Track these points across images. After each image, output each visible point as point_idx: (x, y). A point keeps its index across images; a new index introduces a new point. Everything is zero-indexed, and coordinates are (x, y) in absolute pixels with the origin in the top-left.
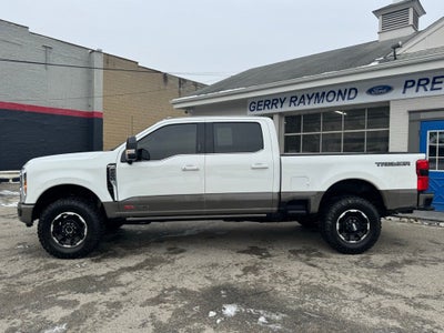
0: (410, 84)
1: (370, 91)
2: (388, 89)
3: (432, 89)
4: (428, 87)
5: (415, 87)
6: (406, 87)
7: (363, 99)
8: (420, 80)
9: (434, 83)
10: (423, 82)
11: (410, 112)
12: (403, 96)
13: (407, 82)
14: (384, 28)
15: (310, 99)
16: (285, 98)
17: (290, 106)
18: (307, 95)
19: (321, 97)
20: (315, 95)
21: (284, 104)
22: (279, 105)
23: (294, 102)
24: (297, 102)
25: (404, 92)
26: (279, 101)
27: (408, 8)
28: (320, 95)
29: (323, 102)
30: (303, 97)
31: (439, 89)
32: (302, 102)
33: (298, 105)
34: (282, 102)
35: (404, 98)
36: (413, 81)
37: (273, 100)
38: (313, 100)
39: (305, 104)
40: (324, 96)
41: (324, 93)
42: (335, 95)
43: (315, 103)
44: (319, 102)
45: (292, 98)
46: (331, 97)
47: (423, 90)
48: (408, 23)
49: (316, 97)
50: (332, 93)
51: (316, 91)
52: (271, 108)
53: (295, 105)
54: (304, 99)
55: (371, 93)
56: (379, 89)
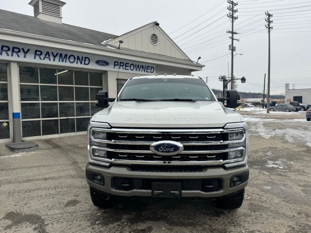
1: (97, 62)
2: (107, 64)
3: (125, 69)
4: (124, 67)
5: (119, 66)
6: (115, 65)
7: (93, 66)
9: (126, 66)
10: (122, 64)
11: (117, 79)
12: (113, 70)
13: (116, 63)
14: (43, 11)
15: (55, 57)
16: (29, 50)
17: (35, 58)
18: (52, 53)
19: (64, 58)
20: (59, 55)
21: (27, 55)
22: (21, 54)
23: (39, 55)
24: (42, 57)
25: (114, 68)
26: (21, 50)
27: (59, 6)
28: (63, 56)
29: (66, 62)
30: (48, 53)
31: (128, 69)
32: (47, 58)
33: (44, 59)
34: (26, 53)
35: (114, 70)
36: (118, 63)
37: (14, 48)
38: (57, 59)
39: (50, 60)
40: (66, 58)
41: (66, 55)
42: (75, 59)
43: (59, 61)
44: (62, 61)
45: (36, 51)
46: (72, 60)
47: (122, 69)
48: (59, 16)
49: (60, 57)
50: (72, 57)
51: (60, 52)
52: (12, 55)
53: (41, 59)
54: (49, 55)
55: (98, 64)
56: (102, 62)
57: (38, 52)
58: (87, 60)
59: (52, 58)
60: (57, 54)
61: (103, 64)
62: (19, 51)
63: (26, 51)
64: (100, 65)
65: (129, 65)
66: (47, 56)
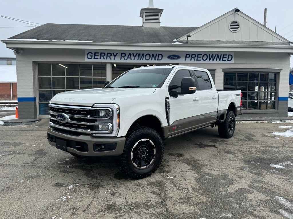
0: (188, 56)
1: (169, 57)
2: (178, 57)
3: (197, 60)
4: (196, 58)
5: (190, 58)
6: (186, 57)
7: (165, 61)
8: (192, 55)
10: (193, 56)
13: (187, 55)
14: (146, 20)
15: (135, 56)
16: (117, 54)
17: (121, 59)
18: (133, 54)
19: (142, 56)
20: (138, 55)
21: (116, 57)
22: (112, 57)
23: (124, 57)
24: (126, 58)
25: (185, 60)
26: (112, 54)
27: (158, 13)
28: (141, 55)
29: (143, 60)
30: (130, 54)
31: (200, 60)
32: (129, 58)
33: (127, 59)
34: (115, 56)
35: (185, 62)
36: (189, 55)
37: (108, 54)
38: (136, 58)
39: (131, 59)
40: (143, 56)
41: (143, 55)
42: (150, 56)
43: (138, 60)
44: (140, 60)
45: (122, 54)
46: (148, 57)
47: (194, 60)
48: (158, 21)
49: (139, 56)
50: (148, 55)
51: (138, 53)
52: (107, 59)
53: (125, 59)
54: (131, 56)
55: (170, 58)
56: (174, 57)
57: (123, 54)
58: (160, 56)
59: (133, 58)
60: (137, 54)
61: (175, 58)
62: (111, 55)
63: (115, 55)
64: (172, 59)
65: (202, 56)
66: (129, 57)
